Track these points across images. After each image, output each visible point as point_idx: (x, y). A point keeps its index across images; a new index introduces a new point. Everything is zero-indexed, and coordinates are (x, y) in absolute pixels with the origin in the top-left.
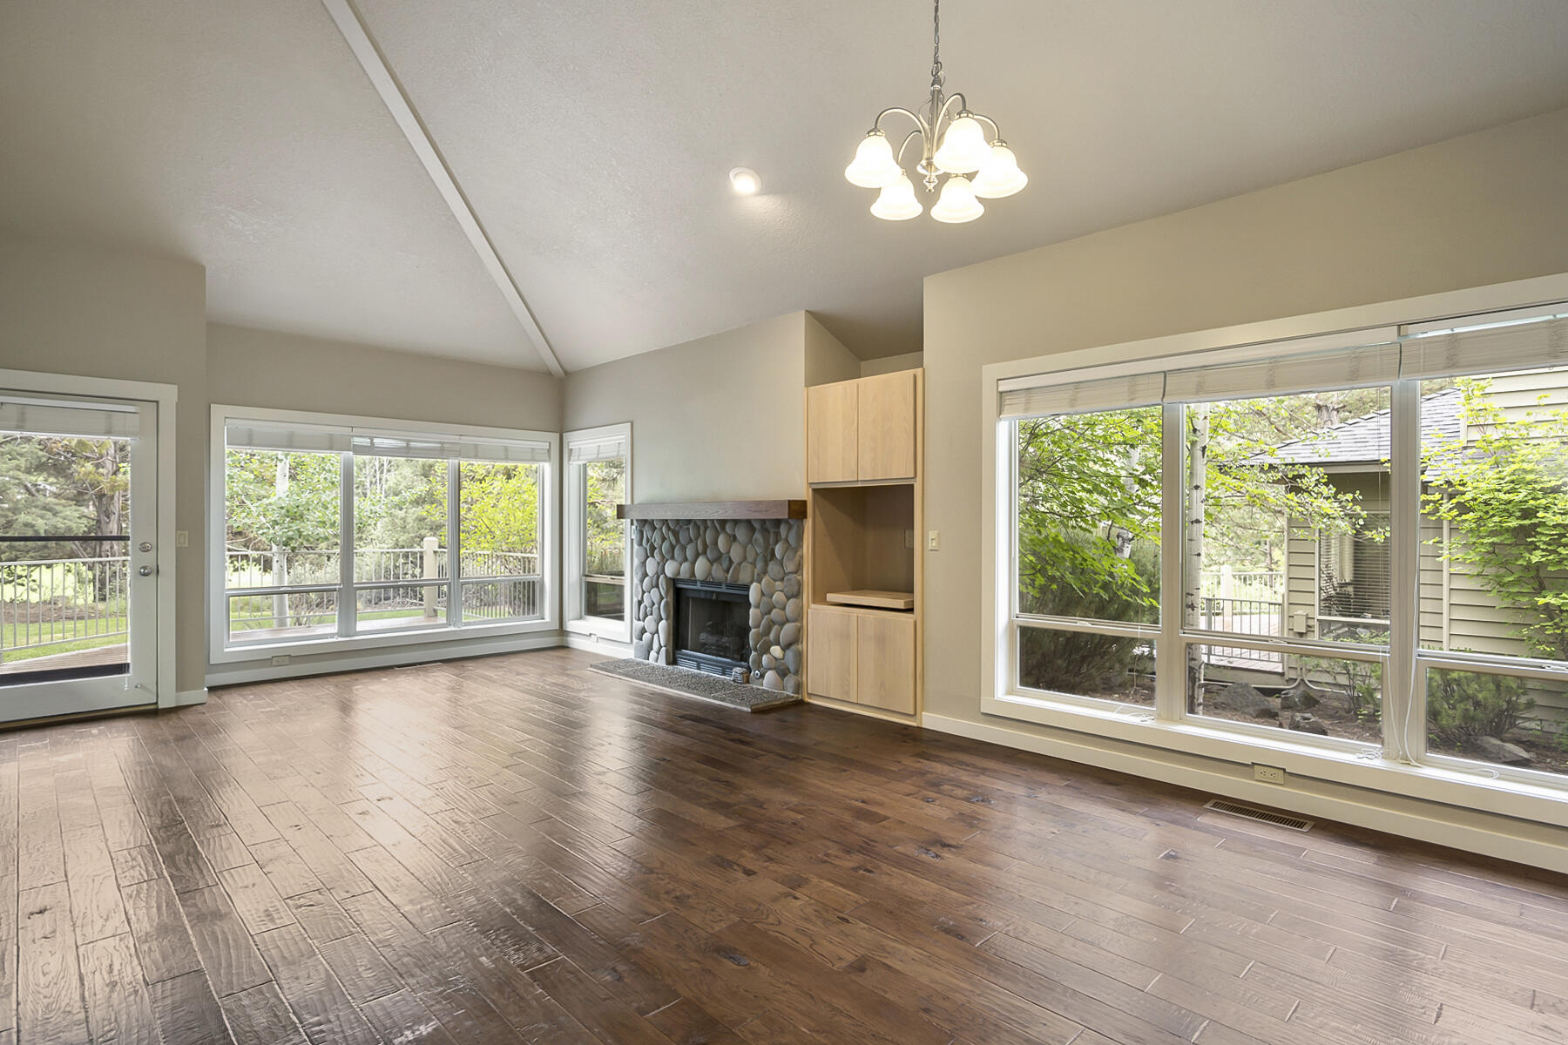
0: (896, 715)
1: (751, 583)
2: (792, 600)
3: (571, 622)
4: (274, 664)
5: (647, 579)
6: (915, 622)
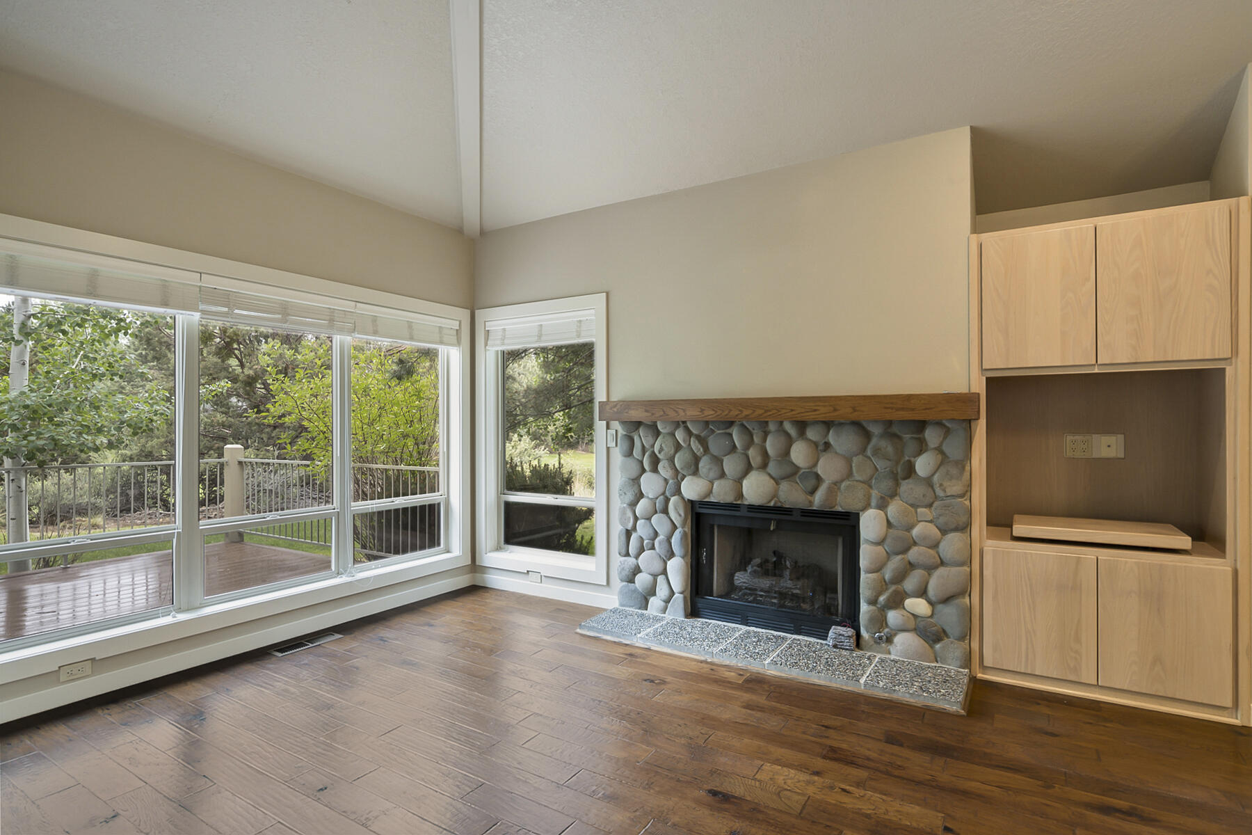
0: (1206, 710)
1: (864, 509)
2: (951, 536)
3: (488, 554)
4: (61, 680)
5: (642, 502)
6: (1236, 573)
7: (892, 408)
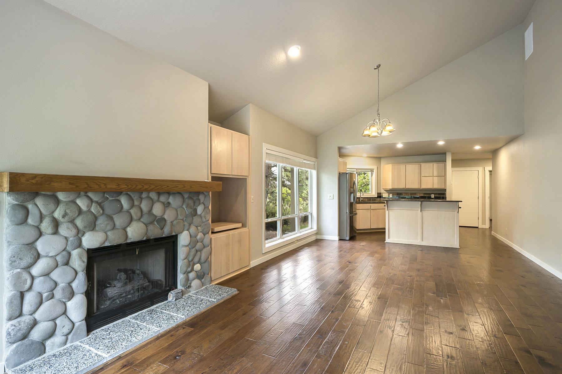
1: (181, 232)
5: (40, 262)
7: (202, 187)
